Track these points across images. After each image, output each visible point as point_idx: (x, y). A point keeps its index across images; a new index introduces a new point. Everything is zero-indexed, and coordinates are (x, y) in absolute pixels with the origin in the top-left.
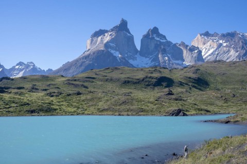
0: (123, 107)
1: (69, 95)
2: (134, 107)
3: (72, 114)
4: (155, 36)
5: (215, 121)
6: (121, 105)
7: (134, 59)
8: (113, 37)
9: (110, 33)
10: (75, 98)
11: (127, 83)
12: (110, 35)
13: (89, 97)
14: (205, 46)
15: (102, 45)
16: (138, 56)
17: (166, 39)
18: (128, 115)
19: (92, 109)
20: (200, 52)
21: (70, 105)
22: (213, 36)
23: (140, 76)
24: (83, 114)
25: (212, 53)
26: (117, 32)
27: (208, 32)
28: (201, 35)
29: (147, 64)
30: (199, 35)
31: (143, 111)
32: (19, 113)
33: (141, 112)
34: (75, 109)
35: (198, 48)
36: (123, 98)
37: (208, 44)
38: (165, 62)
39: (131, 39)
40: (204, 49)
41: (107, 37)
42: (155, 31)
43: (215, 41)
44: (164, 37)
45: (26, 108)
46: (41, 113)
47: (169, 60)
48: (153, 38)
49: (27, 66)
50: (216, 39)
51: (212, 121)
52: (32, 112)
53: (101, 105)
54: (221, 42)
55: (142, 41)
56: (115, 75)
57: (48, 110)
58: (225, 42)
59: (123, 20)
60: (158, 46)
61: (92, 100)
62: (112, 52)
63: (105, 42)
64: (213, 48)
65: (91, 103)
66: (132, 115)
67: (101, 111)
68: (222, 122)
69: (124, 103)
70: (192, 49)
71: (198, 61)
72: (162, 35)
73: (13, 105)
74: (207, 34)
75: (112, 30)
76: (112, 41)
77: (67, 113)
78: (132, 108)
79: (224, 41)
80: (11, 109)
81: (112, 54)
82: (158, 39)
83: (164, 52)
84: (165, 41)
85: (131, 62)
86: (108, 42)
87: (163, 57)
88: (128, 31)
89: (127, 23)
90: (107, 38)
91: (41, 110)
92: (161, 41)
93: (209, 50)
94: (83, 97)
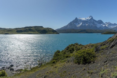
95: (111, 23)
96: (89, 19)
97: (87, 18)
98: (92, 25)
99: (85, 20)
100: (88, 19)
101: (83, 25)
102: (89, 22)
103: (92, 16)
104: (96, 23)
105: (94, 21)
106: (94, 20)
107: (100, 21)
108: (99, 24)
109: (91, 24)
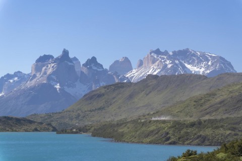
4: (92, 65)
7: (73, 86)
8: (54, 70)
9: (52, 65)
12: (53, 67)
16: (77, 83)
17: (103, 68)
28: (151, 53)
29: (84, 91)
41: (49, 68)
42: (94, 59)
43: (163, 61)
44: (101, 66)
48: (91, 68)
50: (164, 59)
54: (168, 62)
58: (171, 64)
59: (64, 50)
62: (52, 83)
63: (48, 74)
72: (99, 64)
75: (54, 62)
76: (53, 73)
79: (171, 62)
81: (53, 86)
82: (95, 68)
83: (97, 82)
84: (101, 70)
85: (71, 89)
86: (50, 75)
87: (96, 87)
89: (68, 53)
92: (98, 70)
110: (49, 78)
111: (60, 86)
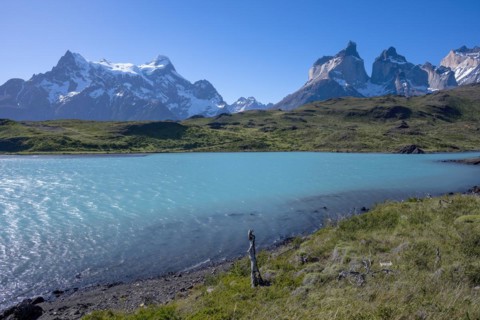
0: (342, 143)
1: (284, 130)
2: (356, 143)
3: (285, 150)
4: (390, 58)
5: (460, 162)
6: (340, 140)
7: (364, 87)
8: (339, 64)
10: (290, 133)
11: (351, 115)
12: (336, 61)
13: (305, 132)
14: (460, 65)
15: (327, 74)
16: (368, 84)
17: (405, 61)
18: (348, 152)
19: (307, 144)
20: (452, 74)
21: (284, 141)
22: (472, 51)
23: (368, 106)
24: (297, 150)
25: (470, 74)
26: (344, 58)
27: (465, 47)
28: (454, 52)
29: (380, 92)
30: (451, 52)
31: (366, 147)
32: (232, 149)
33: (364, 148)
34: (289, 145)
35: (449, 68)
36: (343, 133)
37: (465, 62)
38: (403, 89)
39: (360, 65)
40: (458, 71)
42: (392, 51)
43: (475, 57)
44: (403, 58)
45: (239, 144)
46: (254, 149)
47: (409, 86)
48: (388, 61)
49: (248, 101)
51: (455, 161)
52: (244, 148)
53: (318, 140)
55: (374, 65)
56: (338, 106)
57: (260, 146)
59: (351, 43)
60: (394, 70)
61: (308, 135)
62: (338, 80)
63: (329, 70)
64: (472, 67)
65: (306, 139)
66: (353, 152)
67: (317, 148)
68: (469, 163)
69: (344, 138)
70: (441, 71)
71: (449, 84)
72: (400, 56)
73: (227, 141)
74: (464, 50)
75: (338, 56)
76: (337, 68)
77: (280, 149)
78: (353, 143)
80: (225, 145)
81: (337, 84)
82: (395, 61)
83: (402, 76)
84: (403, 63)
85: (360, 91)
86: (332, 70)
87: (401, 84)
88: (357, 55)
89: (355, 46)
90: (332, 65)
91: (254, 146)
92: (400, 63)
93: (465, 70)
94: (298, 132)
95: (258, 100)
96: (149, 73)
97: (147, 64)
98: (164, 101)
99: (127, 75)
100: (145, 70)
101: (92, 94)
102: (148, 86)
103: (166, 59)
104: (187, 96)
105: (178, 86)
106: (180, 80)
107: (203, 86)
108: (199, 98)
109: (161, 95)
110: (331, 74)
111: (347, 82)
